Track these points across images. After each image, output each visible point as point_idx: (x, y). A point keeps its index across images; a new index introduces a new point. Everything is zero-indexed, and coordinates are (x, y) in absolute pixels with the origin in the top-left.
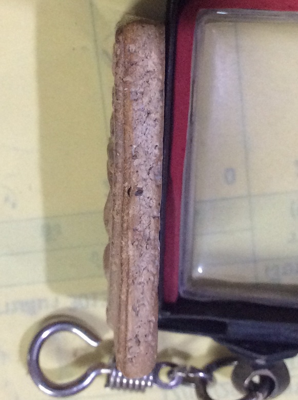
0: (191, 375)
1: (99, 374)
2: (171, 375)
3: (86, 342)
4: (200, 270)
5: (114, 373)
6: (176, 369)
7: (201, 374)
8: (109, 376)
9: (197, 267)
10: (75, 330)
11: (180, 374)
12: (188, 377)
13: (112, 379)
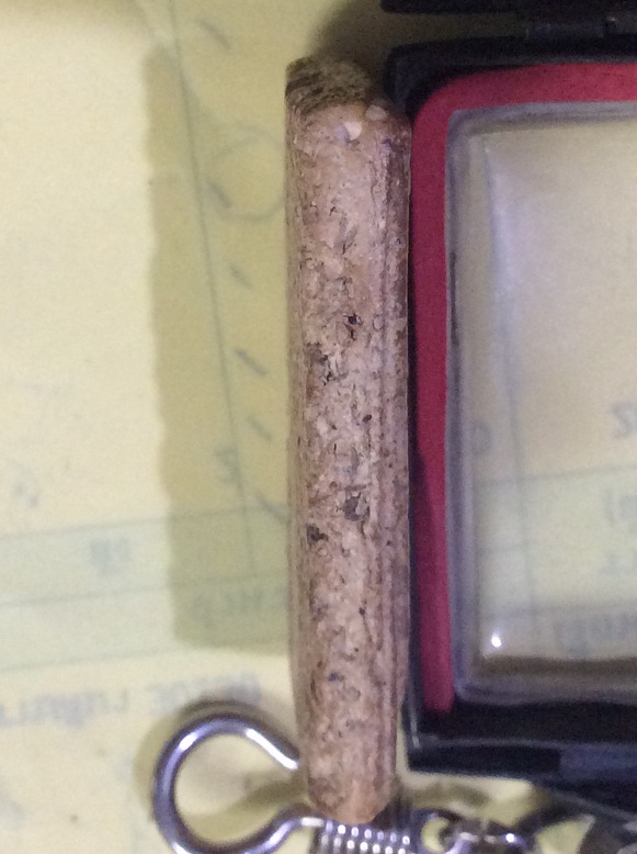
0: (490, 839)
1: (297, 828)
2: (448, 839)
3: (274, 759)
4: (496, 642)
5: (329, 826)
6: (458, 825)
7: (510, 838)
8: (318, 833)
9: (489, 636)
10: (252, 733)
11: (466, 836)
12: (483, 842)
13: (324, 840)
